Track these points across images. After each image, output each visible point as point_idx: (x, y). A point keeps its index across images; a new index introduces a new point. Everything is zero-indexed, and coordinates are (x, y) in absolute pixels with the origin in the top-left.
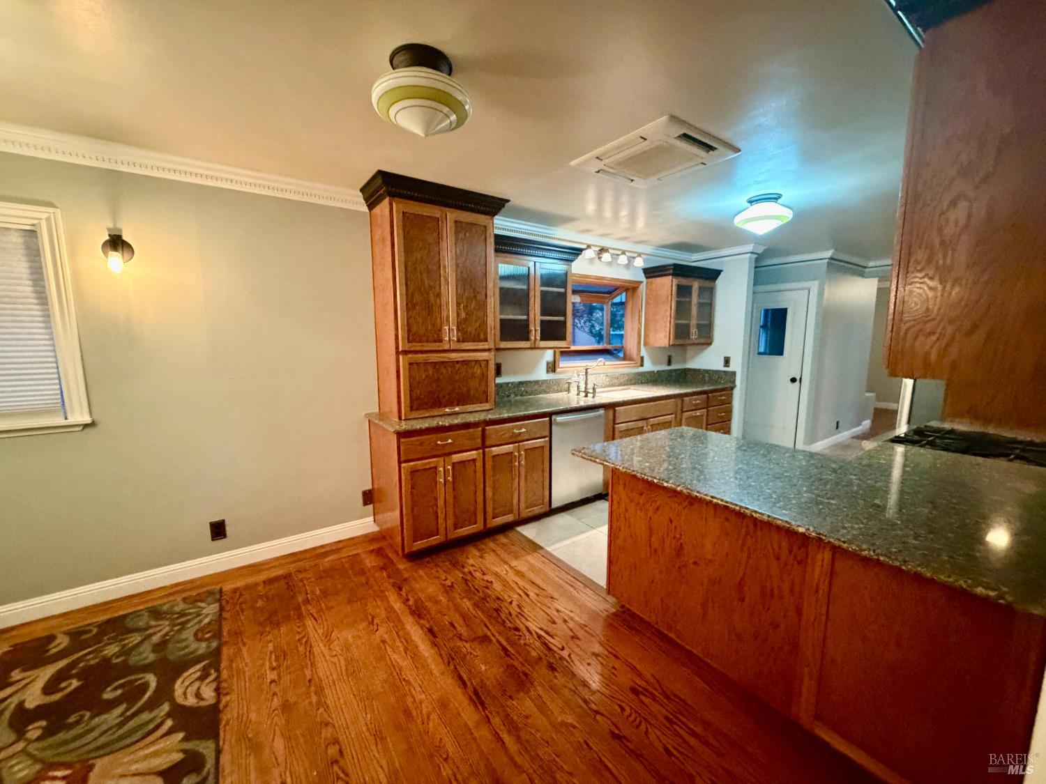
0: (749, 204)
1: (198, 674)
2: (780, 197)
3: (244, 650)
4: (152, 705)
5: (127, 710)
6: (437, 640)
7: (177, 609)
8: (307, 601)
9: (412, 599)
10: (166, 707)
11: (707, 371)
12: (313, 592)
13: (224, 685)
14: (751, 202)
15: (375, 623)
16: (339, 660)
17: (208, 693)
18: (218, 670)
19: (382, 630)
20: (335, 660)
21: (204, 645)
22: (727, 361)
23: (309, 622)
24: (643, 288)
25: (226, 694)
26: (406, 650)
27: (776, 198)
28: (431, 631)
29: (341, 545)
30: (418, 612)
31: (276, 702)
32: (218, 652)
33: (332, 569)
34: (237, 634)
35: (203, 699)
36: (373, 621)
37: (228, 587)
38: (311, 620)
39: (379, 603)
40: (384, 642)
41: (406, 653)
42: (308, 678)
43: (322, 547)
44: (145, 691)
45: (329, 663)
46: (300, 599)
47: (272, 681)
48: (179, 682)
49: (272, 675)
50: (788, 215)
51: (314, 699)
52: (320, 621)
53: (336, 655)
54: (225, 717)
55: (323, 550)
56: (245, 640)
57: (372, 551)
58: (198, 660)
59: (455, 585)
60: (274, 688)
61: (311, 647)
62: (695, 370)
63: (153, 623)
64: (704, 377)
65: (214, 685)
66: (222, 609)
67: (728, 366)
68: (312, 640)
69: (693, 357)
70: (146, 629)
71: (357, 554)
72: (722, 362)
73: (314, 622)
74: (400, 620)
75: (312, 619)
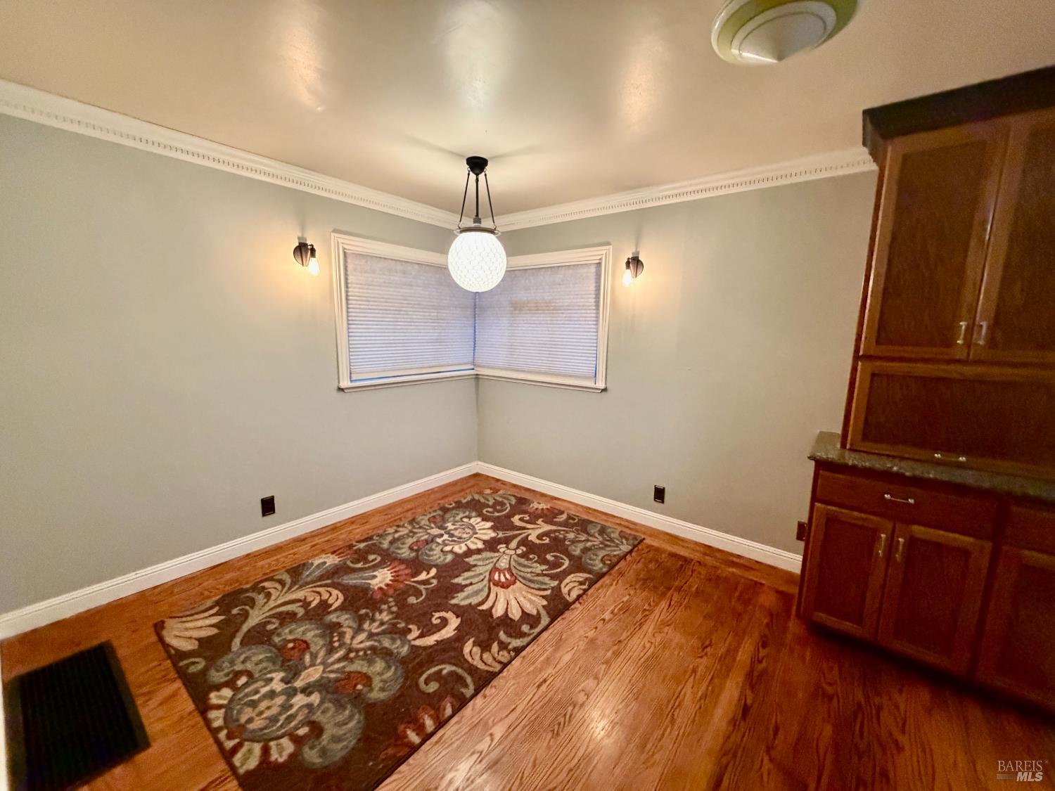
1: (581, 579)
3: (612, 588)
4: (553, 577)
5: (546, 570)
6: (742, 723)
7: (612, 535)
8: (679, 589)
9: (764, 664)
10: (555, 583)
12: (690, 587)
13: (585, 597)
15: (706, 650)
16: (651, 647)
17: (574, 594)
18: (590, 587)
19: (705, 660)
20: (648, 645)
21: (601, 565)
23: (664, 604)
25: (580, 603)
26: (704, 696)
28: (746, 710)
29: (757, 566)
30: (755, 680)
31: (591, 634)
32: (603, 575)
33: (726, 580)
34: (621, 574)
35: (569, 595)
36: (706, 647)
37: (648, 541)
38: (666, 604)
39: (730, 639)
40: (694, 671)
41: (701, 698)
42: (622, 638)
43: (739, 556)
44: (560, 567)
45: (642, 643)
46: (677, 583)
47: (604, 620)
48: (572, 575)
49: (607, 616)
51: (609, 654)
52: (670, 610)
53: (652, 643)
54: (567, 614)
55: (738, 561)
56: (620, 581)
57: (778, 592)
58: (590, 572)
59: (835, 700)
60: (600, 625)
61: (646, 621)
63: (597, 535)
65: (581, 592)
66: (631, 552)
68: (652, 617)
70: (591, 536)
71: (761, 584)
73: (667, 607)
74: (729, 670)
75: (668, 603)
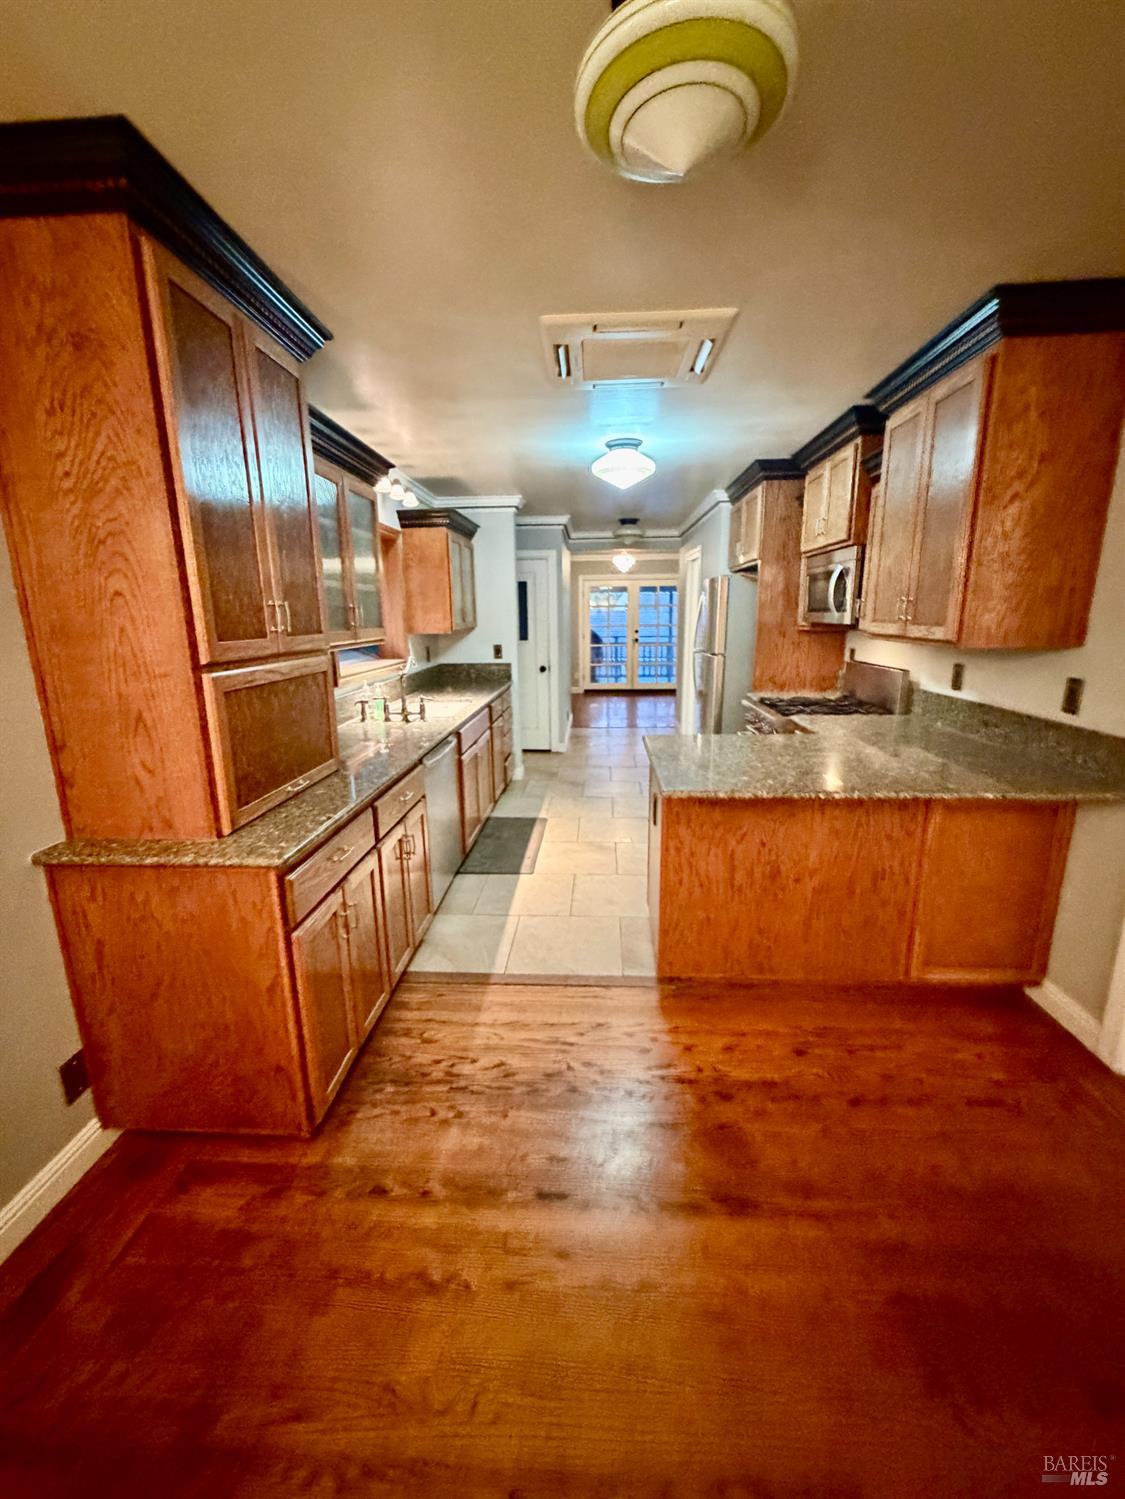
0: (608, 450)
2: (640, 444)
11: (472, 666)
14: (610, 446)
22: (498, 651)
24: (400, 541)
27: (636, 444)
50: (648, 469)
62: (454, 666)
64: (468, 674)
67: (500, 657)
69: (448, 648)
72: (492, 652)
